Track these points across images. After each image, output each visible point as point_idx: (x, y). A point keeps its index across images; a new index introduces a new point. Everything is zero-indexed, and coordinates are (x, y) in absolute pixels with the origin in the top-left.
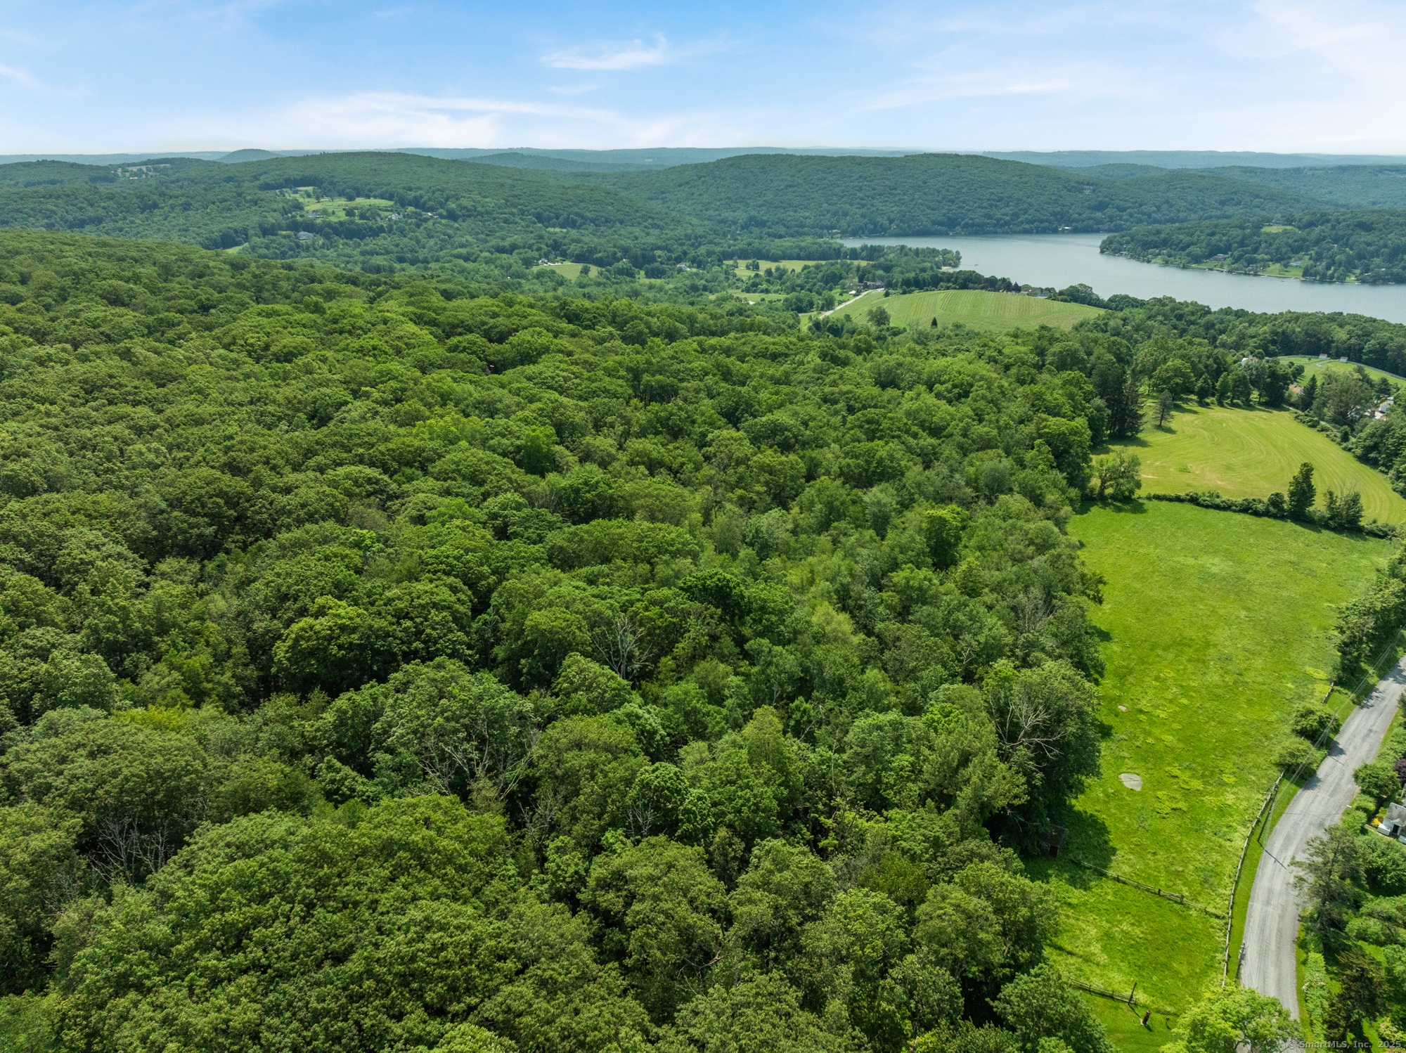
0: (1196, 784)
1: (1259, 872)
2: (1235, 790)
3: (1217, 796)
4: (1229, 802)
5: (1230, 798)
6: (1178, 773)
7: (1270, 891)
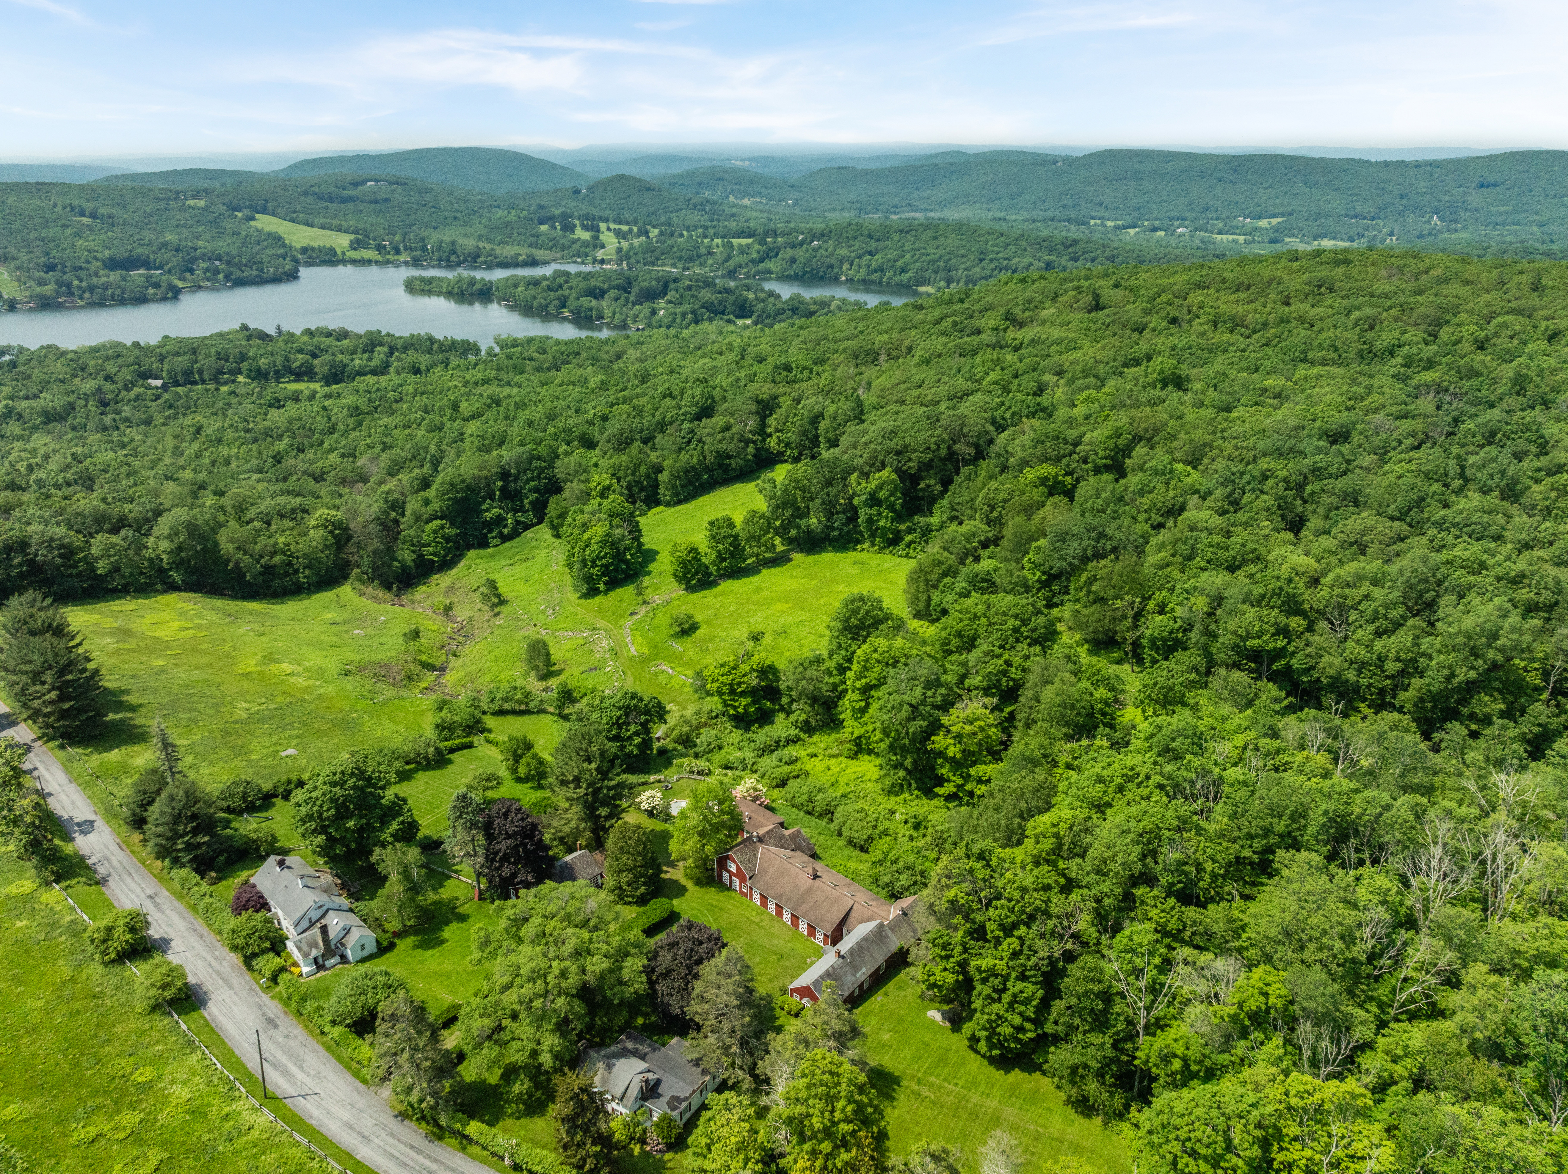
0: (130, 1119)
1: (313, 1122)
2: (168, 1078)
3: (165, 1104)
4: (186, 1095)
5: (181, 1093)
6: (93, 1131)
7: (349, 1126)
